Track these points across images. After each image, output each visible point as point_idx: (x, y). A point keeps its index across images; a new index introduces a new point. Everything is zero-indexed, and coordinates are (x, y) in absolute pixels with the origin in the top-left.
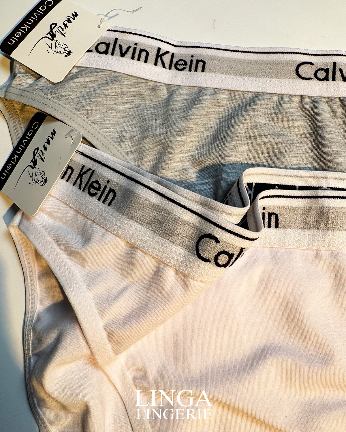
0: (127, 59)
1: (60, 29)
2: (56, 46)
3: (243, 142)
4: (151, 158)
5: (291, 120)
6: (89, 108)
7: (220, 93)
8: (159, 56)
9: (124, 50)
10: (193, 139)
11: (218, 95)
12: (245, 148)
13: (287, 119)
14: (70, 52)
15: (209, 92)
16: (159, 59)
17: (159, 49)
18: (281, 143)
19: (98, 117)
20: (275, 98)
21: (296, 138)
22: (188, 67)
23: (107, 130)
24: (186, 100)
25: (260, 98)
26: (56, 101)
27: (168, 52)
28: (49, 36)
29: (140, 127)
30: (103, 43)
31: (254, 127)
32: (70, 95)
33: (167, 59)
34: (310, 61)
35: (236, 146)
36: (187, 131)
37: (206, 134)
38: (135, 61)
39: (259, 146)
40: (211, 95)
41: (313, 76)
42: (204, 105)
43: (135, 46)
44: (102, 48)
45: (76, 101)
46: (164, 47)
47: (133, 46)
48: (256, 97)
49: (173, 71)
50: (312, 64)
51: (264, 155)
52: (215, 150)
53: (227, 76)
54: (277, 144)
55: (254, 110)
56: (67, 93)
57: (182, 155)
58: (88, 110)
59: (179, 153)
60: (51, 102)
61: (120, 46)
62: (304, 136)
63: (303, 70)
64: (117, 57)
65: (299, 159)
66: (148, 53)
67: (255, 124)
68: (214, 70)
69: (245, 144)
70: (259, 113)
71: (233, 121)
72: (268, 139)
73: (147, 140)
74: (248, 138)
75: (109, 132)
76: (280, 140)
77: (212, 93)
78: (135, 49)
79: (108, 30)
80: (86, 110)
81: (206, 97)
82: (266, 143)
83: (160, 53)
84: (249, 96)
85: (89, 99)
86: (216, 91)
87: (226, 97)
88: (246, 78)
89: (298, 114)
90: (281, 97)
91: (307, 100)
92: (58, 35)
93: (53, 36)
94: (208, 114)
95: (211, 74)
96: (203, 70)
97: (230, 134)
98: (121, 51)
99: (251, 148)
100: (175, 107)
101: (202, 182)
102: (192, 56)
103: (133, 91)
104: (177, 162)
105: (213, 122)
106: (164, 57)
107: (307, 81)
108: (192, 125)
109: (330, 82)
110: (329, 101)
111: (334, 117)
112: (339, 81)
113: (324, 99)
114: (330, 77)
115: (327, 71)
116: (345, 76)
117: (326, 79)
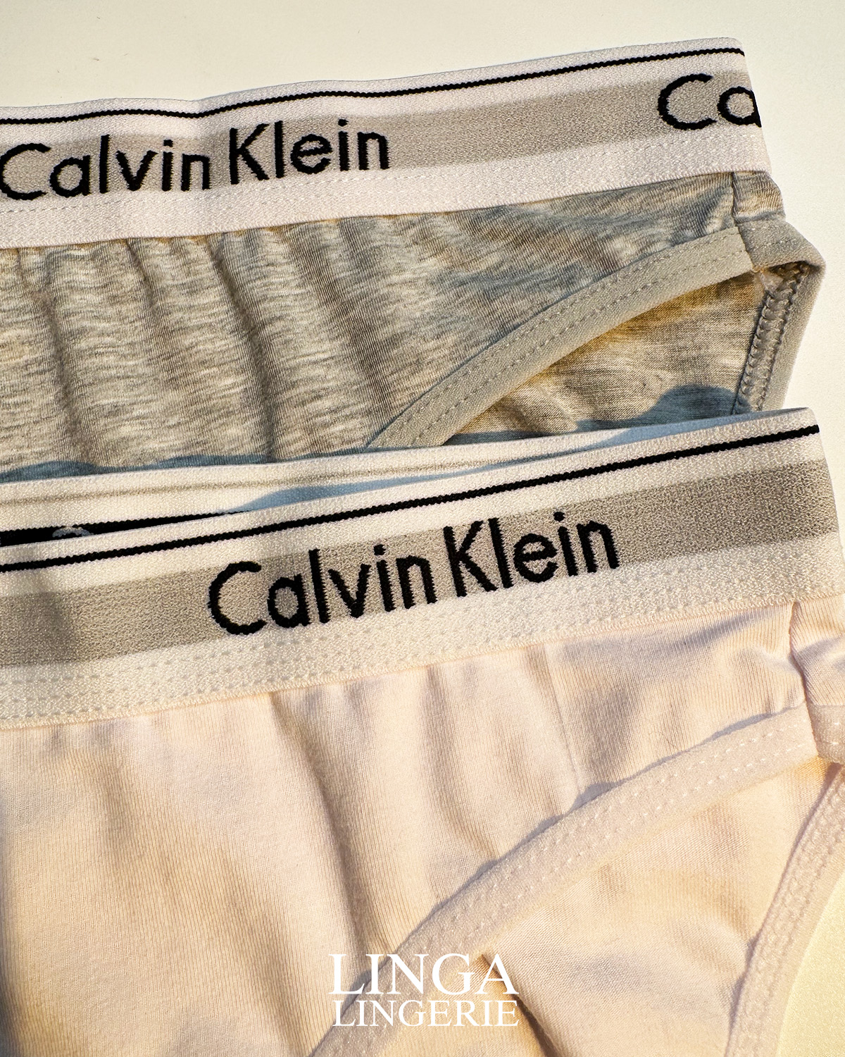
21: (12, 379)
34: (36, 141)
41: (46, 186)
50: (42, 148)
63: (18, 172)
65: (19, 441)
91: (33, 259)
107: (29, 202)
109: (95, 197)
110: (97, 253)
111: (114, 300)
112: (119, 192)
113: (83, 252)
114: (94, 183)
115: (84, 164)
116: (135, 174)
117: (83, 189)
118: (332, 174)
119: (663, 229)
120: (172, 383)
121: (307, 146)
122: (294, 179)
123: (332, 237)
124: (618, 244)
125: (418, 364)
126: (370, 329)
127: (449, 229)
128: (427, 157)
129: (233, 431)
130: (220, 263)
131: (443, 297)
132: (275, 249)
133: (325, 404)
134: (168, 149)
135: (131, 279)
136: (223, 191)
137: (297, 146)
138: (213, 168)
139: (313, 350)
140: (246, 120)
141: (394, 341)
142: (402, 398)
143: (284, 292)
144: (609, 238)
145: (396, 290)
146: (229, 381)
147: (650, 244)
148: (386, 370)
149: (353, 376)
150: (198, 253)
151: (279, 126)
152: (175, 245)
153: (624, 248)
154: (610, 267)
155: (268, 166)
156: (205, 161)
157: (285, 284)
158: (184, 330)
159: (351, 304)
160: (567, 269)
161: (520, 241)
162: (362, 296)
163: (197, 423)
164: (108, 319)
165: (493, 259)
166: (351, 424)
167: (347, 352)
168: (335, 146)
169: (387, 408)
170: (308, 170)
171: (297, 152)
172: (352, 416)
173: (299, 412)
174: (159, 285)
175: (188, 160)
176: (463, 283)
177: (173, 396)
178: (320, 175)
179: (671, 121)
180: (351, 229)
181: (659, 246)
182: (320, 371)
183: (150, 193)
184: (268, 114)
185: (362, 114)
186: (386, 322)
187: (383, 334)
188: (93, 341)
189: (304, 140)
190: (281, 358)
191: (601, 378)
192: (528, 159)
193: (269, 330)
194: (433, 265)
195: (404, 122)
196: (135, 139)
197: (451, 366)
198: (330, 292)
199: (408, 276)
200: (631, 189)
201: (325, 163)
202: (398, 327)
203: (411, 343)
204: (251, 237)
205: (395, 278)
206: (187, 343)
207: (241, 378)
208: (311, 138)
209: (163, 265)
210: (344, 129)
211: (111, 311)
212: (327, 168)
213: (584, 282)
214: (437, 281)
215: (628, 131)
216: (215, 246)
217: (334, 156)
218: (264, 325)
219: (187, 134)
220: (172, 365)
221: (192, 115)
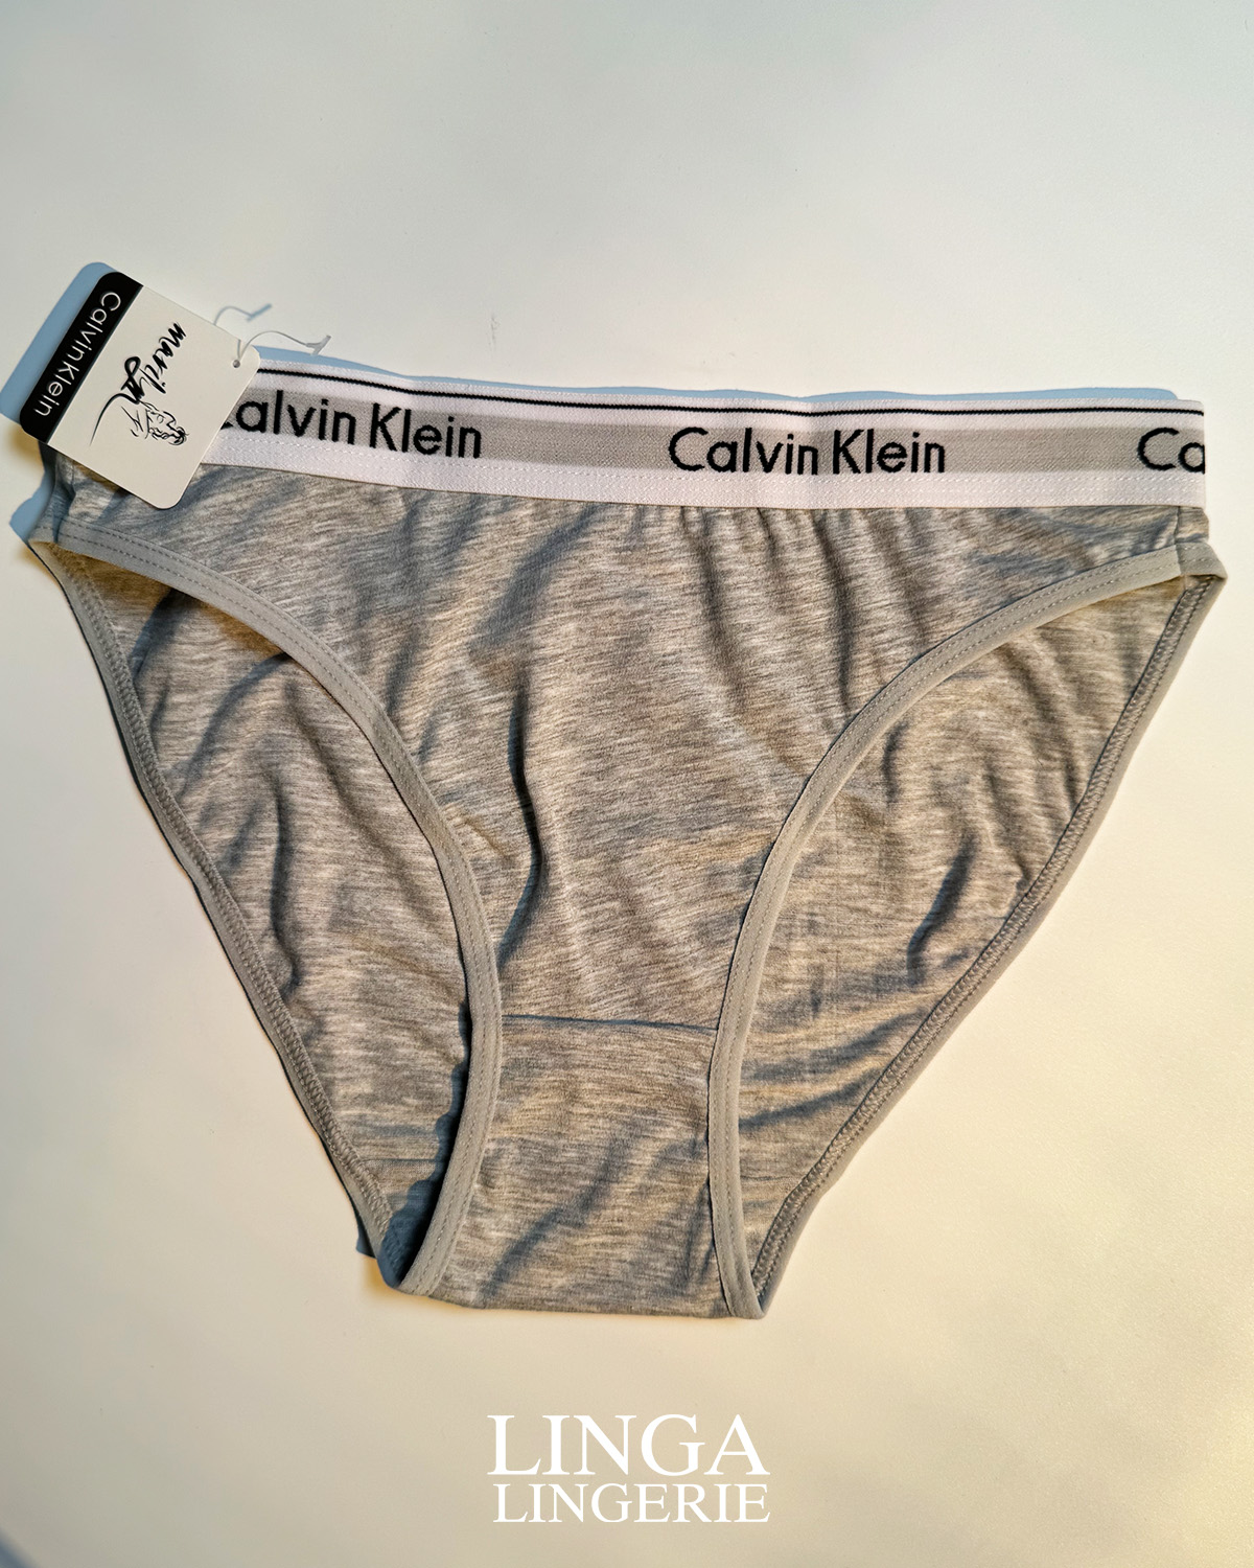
0: (309, 440)
1: (148, 371)
2: (148, 417)
3: (567, 614)
4: (386, 655)
5: (662, 561)
6: (245, 561)
7: (514, 507)
8: (378, 423)
9: (300, 419)
10: (468, 610)
11: (512, 513)
12: (571, 626)
13: (653, 558)
14: (182, 434)
15: (493, 506)
16: (379, 431)
17: (376, 407)
18: (641, 613)
19: (265, 574)
20: (630, 513)
21: (674, 597)
22: (443, 444)
23: (288, 601)
24: (445, 524)
25: (598, 516)
26: (172, 553)
27: (396, 410)
28: (127, 391)
29: (355, 587)
30: (253, 404)
31: (586, 583)
32: (200, 537)
33: (395, 427)
34: (698, 426)
35: (554, 625)
36: (454, 599)
37: (494, 595)
38: (328, 442)
39: (599, 621)
40: (497, 513)
41: (704, 462)
42: (484, 539)
43: (324, 407)
44: (252, 415)
45: (214, 547)
46: (388, 400)
47: (318, 407)
48: (591, 511)
49: (413, 455)
50: (702, 431)
51: (610, 638)
52: (513, 635)
53: (529, 466)
54: (634, 614)
55: (586, 546)
56: (196, 533)
57: (449, 645)
58: (245, 565)
59: (442, 643)
60: (164, 558)
61: (291, 410)
62: (688, 591)
63: (685, 448)
64: (287, 438)
65: (679, 639)
66: (353, 421)
67: (589, 576)
68: (505, 452)
69: (571, 618)
70: (596, 552)
71: (544, 571)
72: (617, 605)
73: (376, 620)
74: (578, 605)
75: (292, 604)
76: (641, 606)
77: (499, 507)
78: (324, 413)
79: (260, 371)
80: (239, 567)
81: (490, 520)
82: (612, 614)
83: (381, 417)
84: (576, 509)
85: (242, 540)
86: (508, 503)
87: (530, 512)
88: (569, 469)
89: (677, 544)
90: (641, 510)
91: (693, 515)
92: (147, 387)
93: (138, 392)
94: (494, 553)
95: (494, 462)
96: (476, 455)
97: (539, 600)
98: (294, 423)
99: (584, 625)
100: (425, 543)
101: (492, 697)
102: (451, 419)
103: (331, 508)
104: (440, 661)
105: (506, 569)
106: (388, 424)
107: (692, 473)
108: (463, 585)
109: (739, 474)
110: (738, 515)
111: (746, 549)
112: (757, 474)
113: (727, 513)
114: (739, 465)
115: (733, 447)
116: (768, 460)
117: (731, 467)
118: (905, 473)
119: (1127, 542)
120: (781, 610)
121: (890, 451)
122: (879, 475)
123: (900, 520)
124: (1096, 550)
125: (951, 617)
126: (922, 589)
127: (978, 520)
128: (973, 465)
129: (819, 646)
130: (820, 528)
131: (970, 571)
132: (860, 524)
133: (886, 636)
134: (790, 442)
135: (759, 535)
136: (826, 477)
137: (883, 450)
138: (821, 459)
139: (880, 599)
140: (848, 424)
141: (938, 599)
142: (937, 637)
143: (864, 556)
144: (1091, 545)
145: (942, 563)
146: (819, 613)
147: (1118, 553)
148: (929, 619)
149: (903, 618)
150: (805, 520)
151: (871, 432)
152: (791, 515)
153: (1100, 553)
154: (1088, 566)
155: (861, 463)
156: (815, 452)
157: (864, 550)
158: (795, 576)
159: (911, 570)
160: (1059, 561)
161: (1029, 536)
162: (920, 566)
163: (796, 638)
164: (742, 563)
165: (1008, 546)
166: (901, 650)
167: (902, 601)
168: (909, 452)
169: (924, 642)
170: (890, 470)
171: (882, 455)
172: (900, 645)
173: (868, 640)
174: (781, 543)
175: (803, 449)
176: (985, 562)
177: (781, 619)
178: (897, 474)
179: (1145, 460)
180: (914, 516)
181: (1123, 555)
182: (883, 613)
183: (777, 475)
184: (864, 422)
185: (931, 427)
186: (934, 586)
187: (930, 594)
188: (736, 579)
189: (888, 446)
190: (860, 602)
191: (1067, 635)
192: (1041, 474)
193: (854, 583)
194: (966, 545)
195: (959, 436)
196: (770, 433)
197: (973, 619)
198: (895, 559)
199: (950, 553)
200: (1110, 508)
201: (901, 465)
202: (942, 590)
203: (948, 603)
204: (844, 514)
205: (943, 556)
206: (796, 585)
207: (826, 612)
208: (893, 445)
209: (782, 527)
210: (916, 440)
211: (744, 557)
212: (903, 469)
213: (1070, 573)
214: (968, 558)
215: (1115, 464)
216: (818, 518)
217: (908, 460)
218: (850, 579)
219: (802, 428)
220: (783, 598)
221: (806, 414)
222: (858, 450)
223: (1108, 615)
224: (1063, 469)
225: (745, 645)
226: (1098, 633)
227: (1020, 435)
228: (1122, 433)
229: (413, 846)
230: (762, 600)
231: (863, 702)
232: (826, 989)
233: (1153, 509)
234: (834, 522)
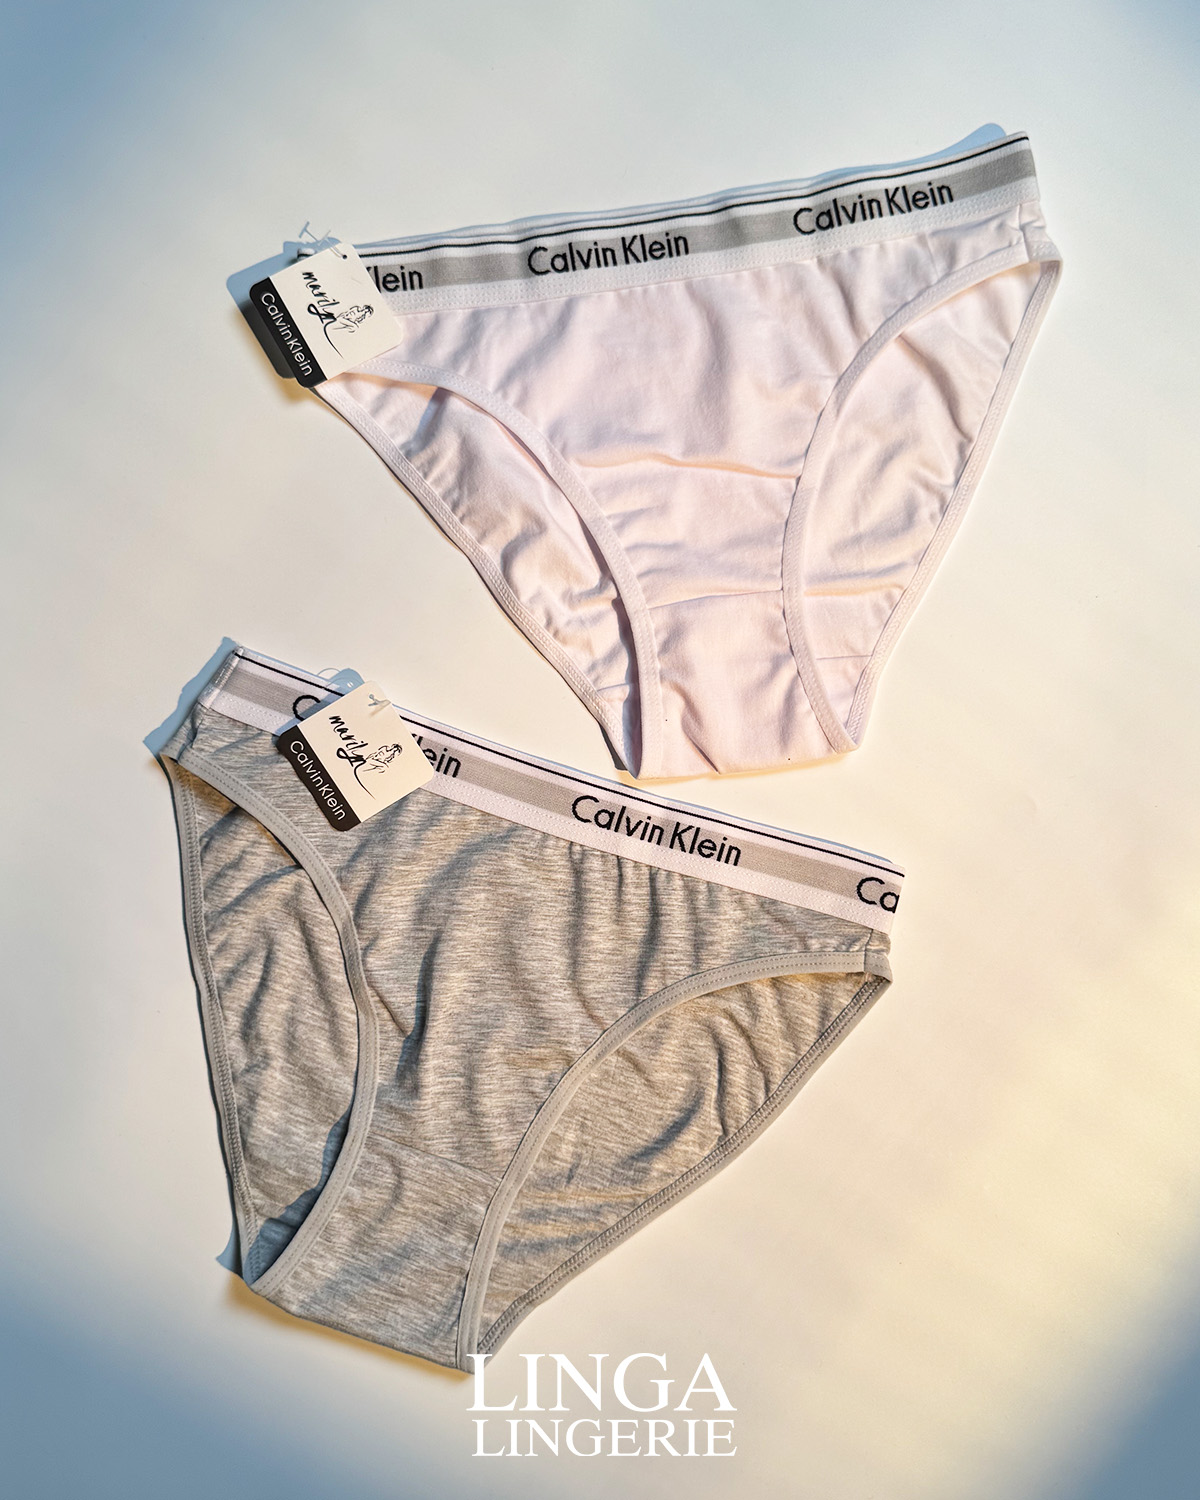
3: (482, 888)
4: (362, 882)
5: (550, 871)
6: (294, 804)
7: (469, 813)
10: (421, 868)
11: (466, 817)
12: (483, 896)
13: (545, 868)
15: (456, 809)
18: (528, 899)
19: (304, 816)
20: (538, 836)
21: (550, 895)
22: (437, 763)
23: (313, 834)
24: (423, 812)
25: (517, 833)
26: (253, 791)
29: (358, 836)
31: (499, 872)
32: (271, 785)
34: (594, 796)
35: (471, 892)
36: (414, 859)
37: (441, 862)
39: (501, 897)
40: (457, 814)
41: (592, 819)
42: (443, 828)
45: (278, 792)
48: (515, 828)
50: (596, 800)
51: (505, 909)
52: (444, 891)
53: (485, 791)
54: (523, 899)
55: (504, 849)
56: (270, 782)
57: (404, 888)
58: (293, 807)
59: (399, 885)
60: (246, 792)
62: (561, 893)
63: (583, 807)
65: (547, 922)
67: (502, 868)
68: (473, 779)
69: (484, 890)
70: (511, 854)
71: (475, 857)
72: (515, 890)
73: (362, 859)
74: (490, 884)
75: (316, 837)
76: (529, 895)
77: (459, 811)
80: (289, 807)
81: (451, 817)
82: (510, 895)
84: (506, 825)
85: (295, 792)
86: (466, 809)
87: (478, 818)
88: (509, 799)
89: (563, 863)
90: (546, 836)
91: (577, 848)
94: (447, 838)
95: (464, 783)
96: (454, 775)
97: (467, 875)
99: (491, 897)
100: (407, 820)
102: (445, 750)
104: (395, 896)
105: (452, 848)
107: (583, 823)
108: (423, 853)
109: (611, 832)
110: (604, 855)
111: (605, 878)
112: (622, 834)
113: (599, 853)
114: (613, 827)
115: (611, 815)
116: (631, 829)
117: (608, 826)
118: (713, 860)
119: (834, 942)
120: (616, 922)
121: (706, 844)
122: (696, 857)
123: (703, 888)
124: (813, 941)
125: (717, 957)
126: (704, 934)
127: (751, 901)
128: (755, 867)
129: (633, 951)
130: (652, 879)
131: (736, 931)
132: (678, 883)
133: (674, 956)
134: (648, 821)
135: (615, 872)
136: (664, 848)
137: (703, 842)
138: (664, 837)
139: (677, 932)
140: (686, 821)
141: (712, 943)
142: (705, 967)
143: (675, 903)
144: (811, 937)
145: (721, 923)
146: (639, 930)
147: (826, 947)
148: (703, 954)
149: (689, 948)
150: (645, 870)
151: (698, 830)
152: (637, 866)
153: (815, 944)
154: (806, 949)
155: (688, 847)
156: (662, 831)
157: (676, 900)
158: (630, 903)
159: (700, 920)
160: (791, 941)
161: (778, 920)
162: (705, 919)
163: (621, 942)
164: (600, 886)
165: (765, 922)
166: (682, 968)
167: (691, 937)
168: (718, 849)
169: (697, 968)
170: (703, 855)
171: (701, 845)
172: (682, 965)
173: (662, 956)
174: (626, 881)
175: (655, 827)
176: (748, 929)
177: (614, 927)
178: (707, 859)
179: (860, 895)
180: (711, 888)
181: (829, 949)
182: (677, 942)
183: (635, 839)
184: (696, 823)
185: (735, 836)
186: (711, 934)
187: (708, 939)
188: (594, 895)
189: (706, 841)
190: (664, 932)
191: (788, 988)
192: (795, 884)
193: (662, 918)
194: (739, 914)
195: (751, 846)
196: (637, 813)
197: (729, 962)
198: (693, 910)
199: (727, 917)
200: (832, 917)
201: (711, 855)
202: (716, 938)
203: (716, 947)
204: (669, 874)
205: (722, 917)
206: (629, 909)
207: (645, 930)
209: (629, 871)
210: (725, 842)
211: (603, 883)
212: (711, 857)
213: (794, 951)
214: (737, 923)
215: (841, 892)
216: (653, 872)
217: (716, 853)
218: (662, 915)
219: (658, 815)
220: (619, 916)
221: (663, 807)
222: (688, 838)
223: (818, 982)
224: (810, 884)
225: (587, 938)
226: (809, 993)
227: (790, 856)
228: (851, 874)
229: (346, 1004)
230: (607, 912)
231: (650, 993)
232: (580, 1171)
233: (857, 926)
234: (661, 878)
